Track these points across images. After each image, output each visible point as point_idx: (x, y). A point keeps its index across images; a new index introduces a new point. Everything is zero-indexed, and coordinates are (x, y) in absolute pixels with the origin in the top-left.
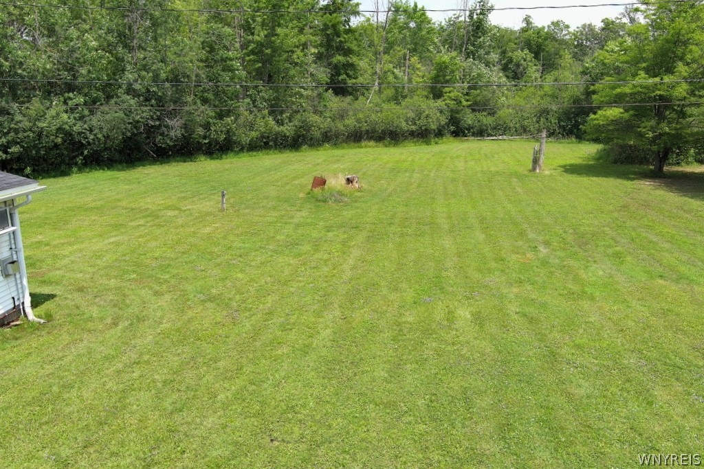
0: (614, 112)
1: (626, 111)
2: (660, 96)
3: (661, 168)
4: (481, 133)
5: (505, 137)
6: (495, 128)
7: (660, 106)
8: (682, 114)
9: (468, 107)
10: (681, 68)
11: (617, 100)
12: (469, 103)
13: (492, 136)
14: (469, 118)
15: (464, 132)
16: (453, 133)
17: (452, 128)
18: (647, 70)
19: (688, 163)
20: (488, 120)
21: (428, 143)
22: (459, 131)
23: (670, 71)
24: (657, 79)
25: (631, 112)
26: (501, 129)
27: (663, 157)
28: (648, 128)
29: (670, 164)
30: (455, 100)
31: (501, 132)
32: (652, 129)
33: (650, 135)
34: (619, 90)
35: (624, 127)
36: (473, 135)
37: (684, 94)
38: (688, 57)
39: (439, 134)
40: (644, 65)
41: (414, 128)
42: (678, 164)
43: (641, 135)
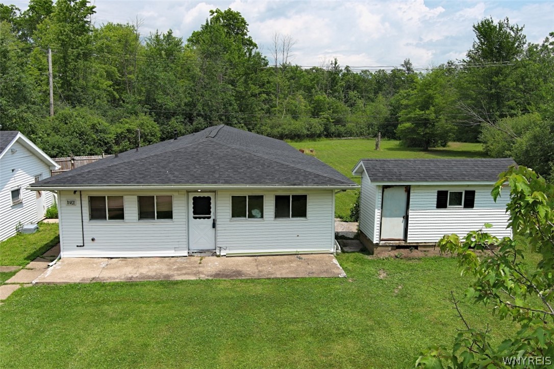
0: (408, 125)
1: (413, 124)
2: (425, 118)
3: (427, 148)
4: (339, 135)
5: (351, 138)
6: (346, 133)
7: (425, 122)
8: (434, 125)
9: (333, 122)
10: (432, 108)
11: (408, 120)
12: (333, 120)
13: (344, 137)
14: (333, 129)
15: (330, 136)
16: (326, 135)
17: (325, 133)
18: (419, 108)
19: (438, 147)
20: (342, 129)
21: (315, 140)
22: (329, 135)
23: (428, 108)
24: (423, 112)
25: (415, 125)
26: (350, 134)
27: (428, 143)
28: (421, 130)
29: (431, 147)
30: (327, 119)
31: (349, 135)
32: (423, 131)
33: (422, 133)
34: (409, 116)
35: (412, 131)
36: (335, 137)
37: (434, 118)
38: (434, 104)
39: (319, 136)
40: (418, 106)
41: (309, 133)
42: (434, 147)
43: (418, 134)
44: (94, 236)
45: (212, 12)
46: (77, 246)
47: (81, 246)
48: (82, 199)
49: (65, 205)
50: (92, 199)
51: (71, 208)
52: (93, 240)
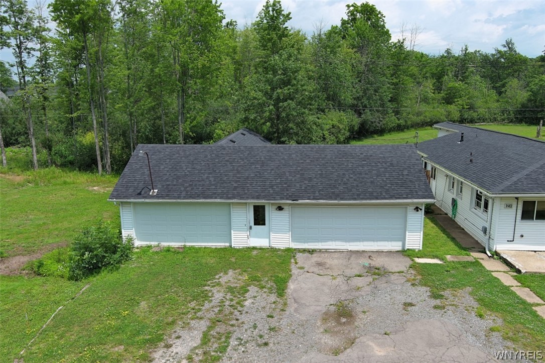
6: (478, 119)
9: (467, 109)
13: (477, 123)
14: (467, 115)
20: (475, 115)
30: (462, 105)
31: (482, 121)
44: (523, 233)
45: (348, 6)
46: (508, 241)
47: (511, 241)
48: (519, 203)
49: (503, 208)
50: (525, 203)
51: (509, 210)
52: (522, 236)
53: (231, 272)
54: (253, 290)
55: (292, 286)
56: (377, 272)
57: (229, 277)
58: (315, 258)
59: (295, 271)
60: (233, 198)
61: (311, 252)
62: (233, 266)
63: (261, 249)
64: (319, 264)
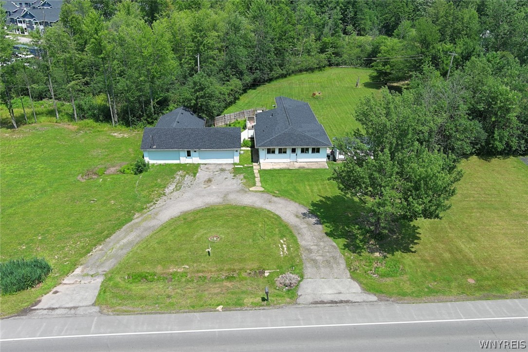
5: (345, 66)
13: (341, 66)
15: (331, 65)
36: (335, 65)
39: (325, 66)
49: (262, 150)
50: (267, 149)
52: (268, 158)
53: (181, 171)
54: (187, 176)
55: (198, 174)
56: (222, 170)
57: (180, 173)
58: (206, 166)
59: (199, 170)
60: (180, 149)
61: (205, 164)
62: (181, 169)
63: (190, 164)
64: (207, 168)
